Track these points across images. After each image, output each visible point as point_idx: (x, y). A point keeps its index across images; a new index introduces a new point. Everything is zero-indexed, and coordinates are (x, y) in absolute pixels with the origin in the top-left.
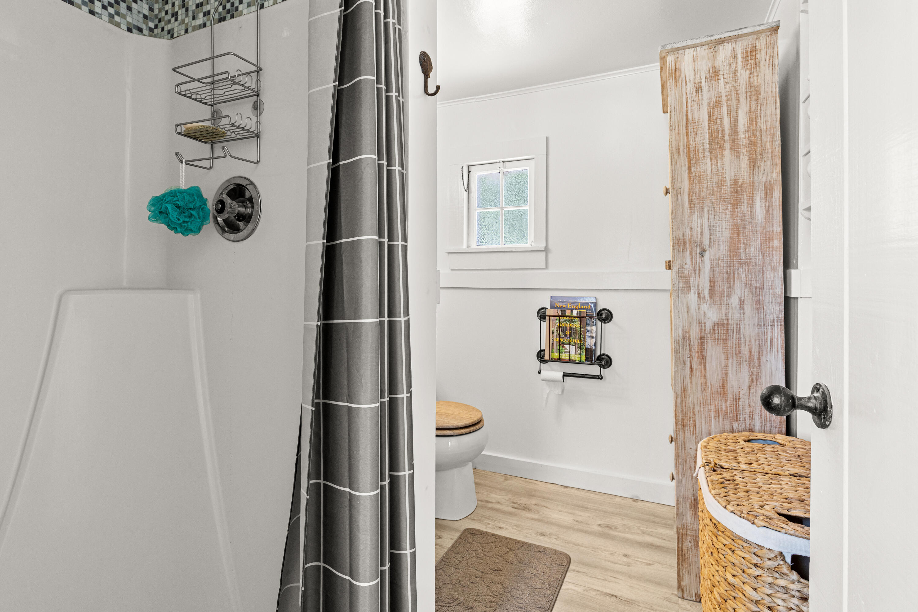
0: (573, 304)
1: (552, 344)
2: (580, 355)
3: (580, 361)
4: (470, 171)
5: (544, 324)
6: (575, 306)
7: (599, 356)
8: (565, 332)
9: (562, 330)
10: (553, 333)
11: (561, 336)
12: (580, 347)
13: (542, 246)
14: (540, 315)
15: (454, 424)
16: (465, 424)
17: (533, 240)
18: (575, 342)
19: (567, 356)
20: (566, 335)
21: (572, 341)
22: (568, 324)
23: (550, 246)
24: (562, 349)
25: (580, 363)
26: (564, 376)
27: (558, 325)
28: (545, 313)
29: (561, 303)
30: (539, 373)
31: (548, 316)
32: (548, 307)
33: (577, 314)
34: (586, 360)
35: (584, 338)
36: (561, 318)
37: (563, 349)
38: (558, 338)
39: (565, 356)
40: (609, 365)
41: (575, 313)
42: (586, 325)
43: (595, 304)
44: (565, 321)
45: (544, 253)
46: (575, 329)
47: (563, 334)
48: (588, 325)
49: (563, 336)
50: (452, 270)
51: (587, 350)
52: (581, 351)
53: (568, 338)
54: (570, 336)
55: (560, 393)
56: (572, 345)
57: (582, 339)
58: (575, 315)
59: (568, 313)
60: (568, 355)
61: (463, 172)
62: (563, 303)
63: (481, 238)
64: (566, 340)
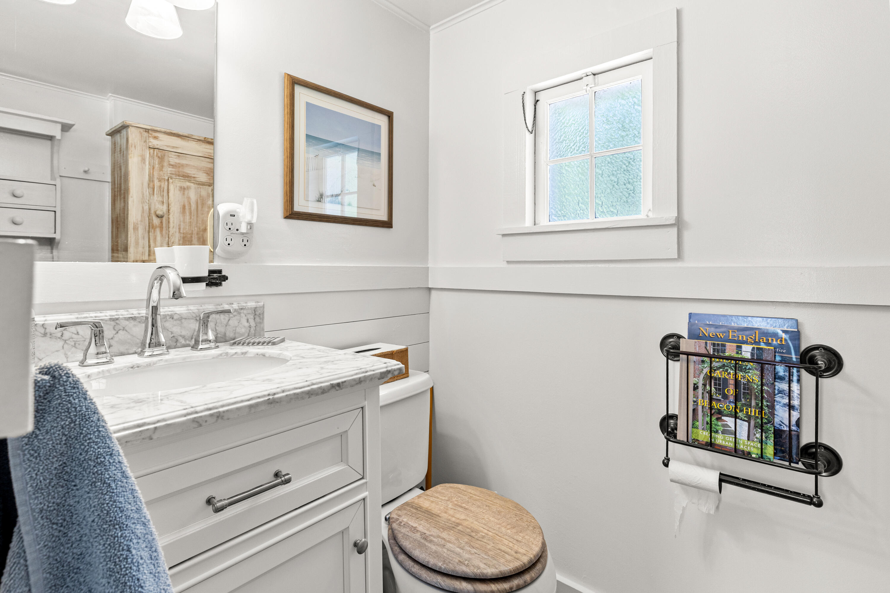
0: (741, 333)
1: (694, 410)
2: (761, 442)
3: (762, 457)
4: (538, 101)
5: (676, 367)
6: (747, 336)
7: (808, 446)
8: (724, 389)
9: (715, 384)
10: (696, 388)
11: (714, 397)
12: (762, 426)
13: (671, 215)
14: (667, 350)
15: (479, 568)
16: (500, 572)
17: (650, 206)
18: (747, 412)
19: (729, 441)
20: (725, 397)
21: (742, 411)
22: (729, 373)
23: (687, 216)
24: (716, 425)
25: (761, 459)
26: (721, 481)
27: (706, 374)
28: (677, 347)
29: (713, 329)
30: (666, 465)
31: (684, 353)
32: (685, 333)
33: (752, 354)
34: (775, 454)
35: (772, 407)
36: (713, 359)
37: (720, 423)
38: (707, 401)
39: (724, 439)
40: (835, 468)
41: (747, 351)
42: (775, 378)
43: (796, 336)
44: (724, 366)
45: (675, 230)
46: (748, 386)
47: (720, 394)
48: (782, 379)
49: (720, 397)
50: (508, 262)
51: (778, 433)
52: (764, 434)
53: (730, 402)
54: (737, 398)
55: (712, 512)
56: (741, 419)
57: (766, 408)
58: (748, 356)
59: (730, 350)
60: (731, 438)
61: (525, 101)
62: (716, 328)
63: (557, 210)
64: (727, 406)
